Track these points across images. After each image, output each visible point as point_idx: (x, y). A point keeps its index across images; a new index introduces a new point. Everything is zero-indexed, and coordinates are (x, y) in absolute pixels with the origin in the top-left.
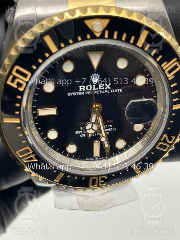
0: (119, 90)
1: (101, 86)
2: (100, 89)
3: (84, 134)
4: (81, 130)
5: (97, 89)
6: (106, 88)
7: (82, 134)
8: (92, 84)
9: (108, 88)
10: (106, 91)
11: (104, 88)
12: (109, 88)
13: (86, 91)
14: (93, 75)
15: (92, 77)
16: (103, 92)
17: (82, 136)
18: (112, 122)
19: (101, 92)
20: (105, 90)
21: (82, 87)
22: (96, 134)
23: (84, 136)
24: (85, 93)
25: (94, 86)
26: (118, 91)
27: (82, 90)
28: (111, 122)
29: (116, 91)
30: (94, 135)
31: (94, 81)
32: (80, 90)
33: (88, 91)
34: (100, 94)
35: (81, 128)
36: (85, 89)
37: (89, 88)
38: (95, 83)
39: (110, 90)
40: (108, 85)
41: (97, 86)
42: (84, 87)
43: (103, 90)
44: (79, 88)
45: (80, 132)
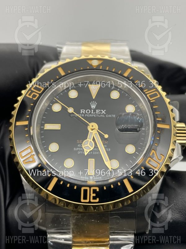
0: (113, 116)
1: (98, 111)
2: (97, 113)
3: (81, 151)
4: (79, 147)
5: (95, 113)
6: (102, 113)
7: (80, 151)
8: (91, 109)
9: (103, 113)
10: (102, 116)
11: (100, 113)
12: (105, 113)
13: (86, 113)
14: (92, 102)
15: (91, 104)
16: (99, 116)
17: (79, 153)
18: (107, 143)
19: (98, 116)
20: (101, 114)
21: (82, 111)
22: (92, 153)
23: (81, 153)
24: (84, 115)
25: (92, 110)
26: (111, 116)
27: (83, 112)
28: (105, 142)
29: (110, 116)
30: (90, 153)
31: (92, 107)
32: (81, 113)
33: (87, 114)
34: (97, 118)
35: (79, 146)
36: (85, 112)
37: (88, 112)
38: (93, 108)
39: (105, 115)
40: (104, 111)
41: (95, 111)
42: (84, 111)
43: (99, 114)
44: (80, 111)
45: (78, 149)
